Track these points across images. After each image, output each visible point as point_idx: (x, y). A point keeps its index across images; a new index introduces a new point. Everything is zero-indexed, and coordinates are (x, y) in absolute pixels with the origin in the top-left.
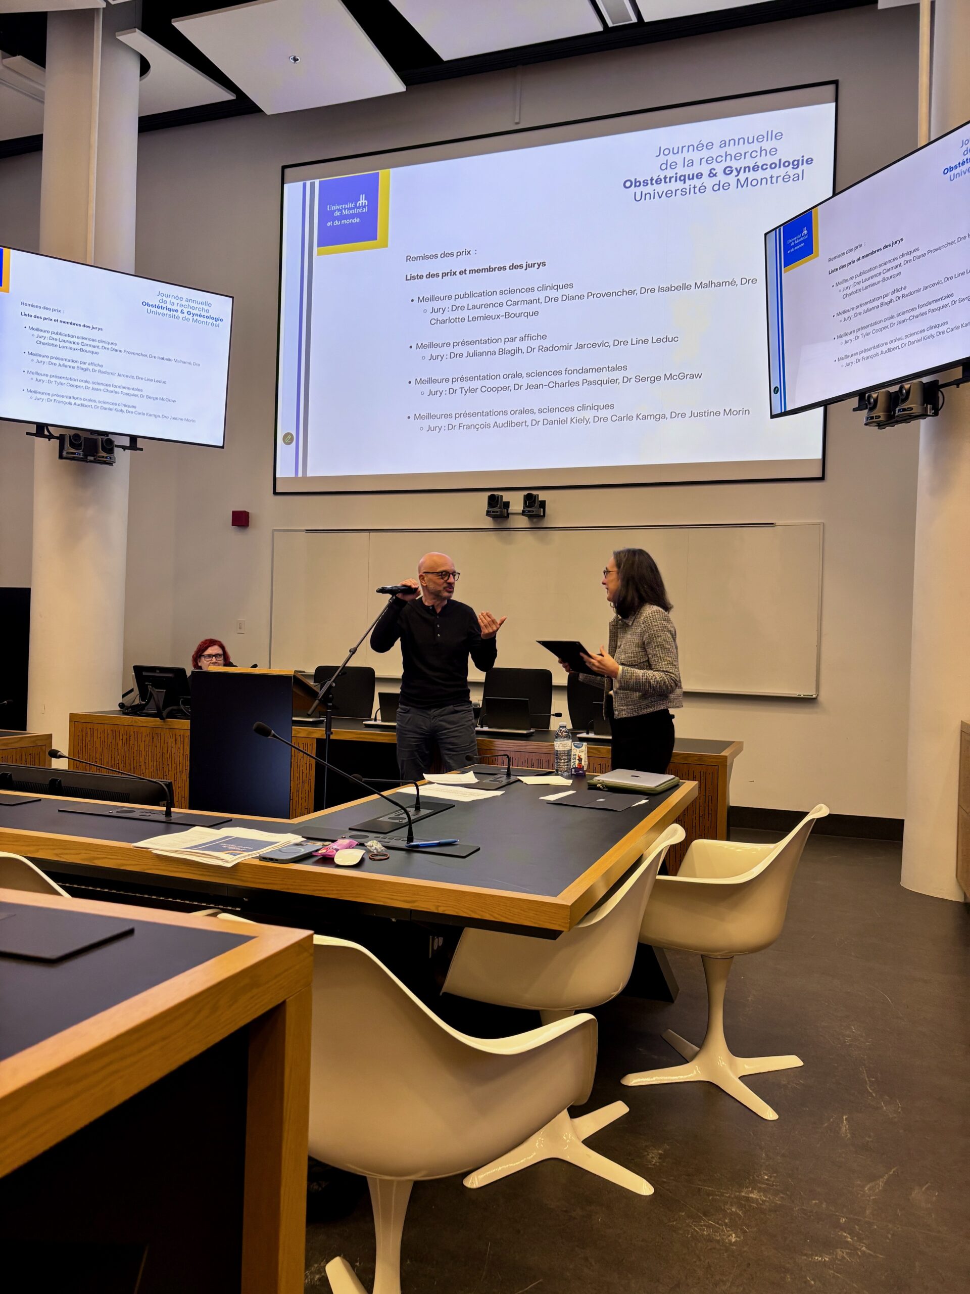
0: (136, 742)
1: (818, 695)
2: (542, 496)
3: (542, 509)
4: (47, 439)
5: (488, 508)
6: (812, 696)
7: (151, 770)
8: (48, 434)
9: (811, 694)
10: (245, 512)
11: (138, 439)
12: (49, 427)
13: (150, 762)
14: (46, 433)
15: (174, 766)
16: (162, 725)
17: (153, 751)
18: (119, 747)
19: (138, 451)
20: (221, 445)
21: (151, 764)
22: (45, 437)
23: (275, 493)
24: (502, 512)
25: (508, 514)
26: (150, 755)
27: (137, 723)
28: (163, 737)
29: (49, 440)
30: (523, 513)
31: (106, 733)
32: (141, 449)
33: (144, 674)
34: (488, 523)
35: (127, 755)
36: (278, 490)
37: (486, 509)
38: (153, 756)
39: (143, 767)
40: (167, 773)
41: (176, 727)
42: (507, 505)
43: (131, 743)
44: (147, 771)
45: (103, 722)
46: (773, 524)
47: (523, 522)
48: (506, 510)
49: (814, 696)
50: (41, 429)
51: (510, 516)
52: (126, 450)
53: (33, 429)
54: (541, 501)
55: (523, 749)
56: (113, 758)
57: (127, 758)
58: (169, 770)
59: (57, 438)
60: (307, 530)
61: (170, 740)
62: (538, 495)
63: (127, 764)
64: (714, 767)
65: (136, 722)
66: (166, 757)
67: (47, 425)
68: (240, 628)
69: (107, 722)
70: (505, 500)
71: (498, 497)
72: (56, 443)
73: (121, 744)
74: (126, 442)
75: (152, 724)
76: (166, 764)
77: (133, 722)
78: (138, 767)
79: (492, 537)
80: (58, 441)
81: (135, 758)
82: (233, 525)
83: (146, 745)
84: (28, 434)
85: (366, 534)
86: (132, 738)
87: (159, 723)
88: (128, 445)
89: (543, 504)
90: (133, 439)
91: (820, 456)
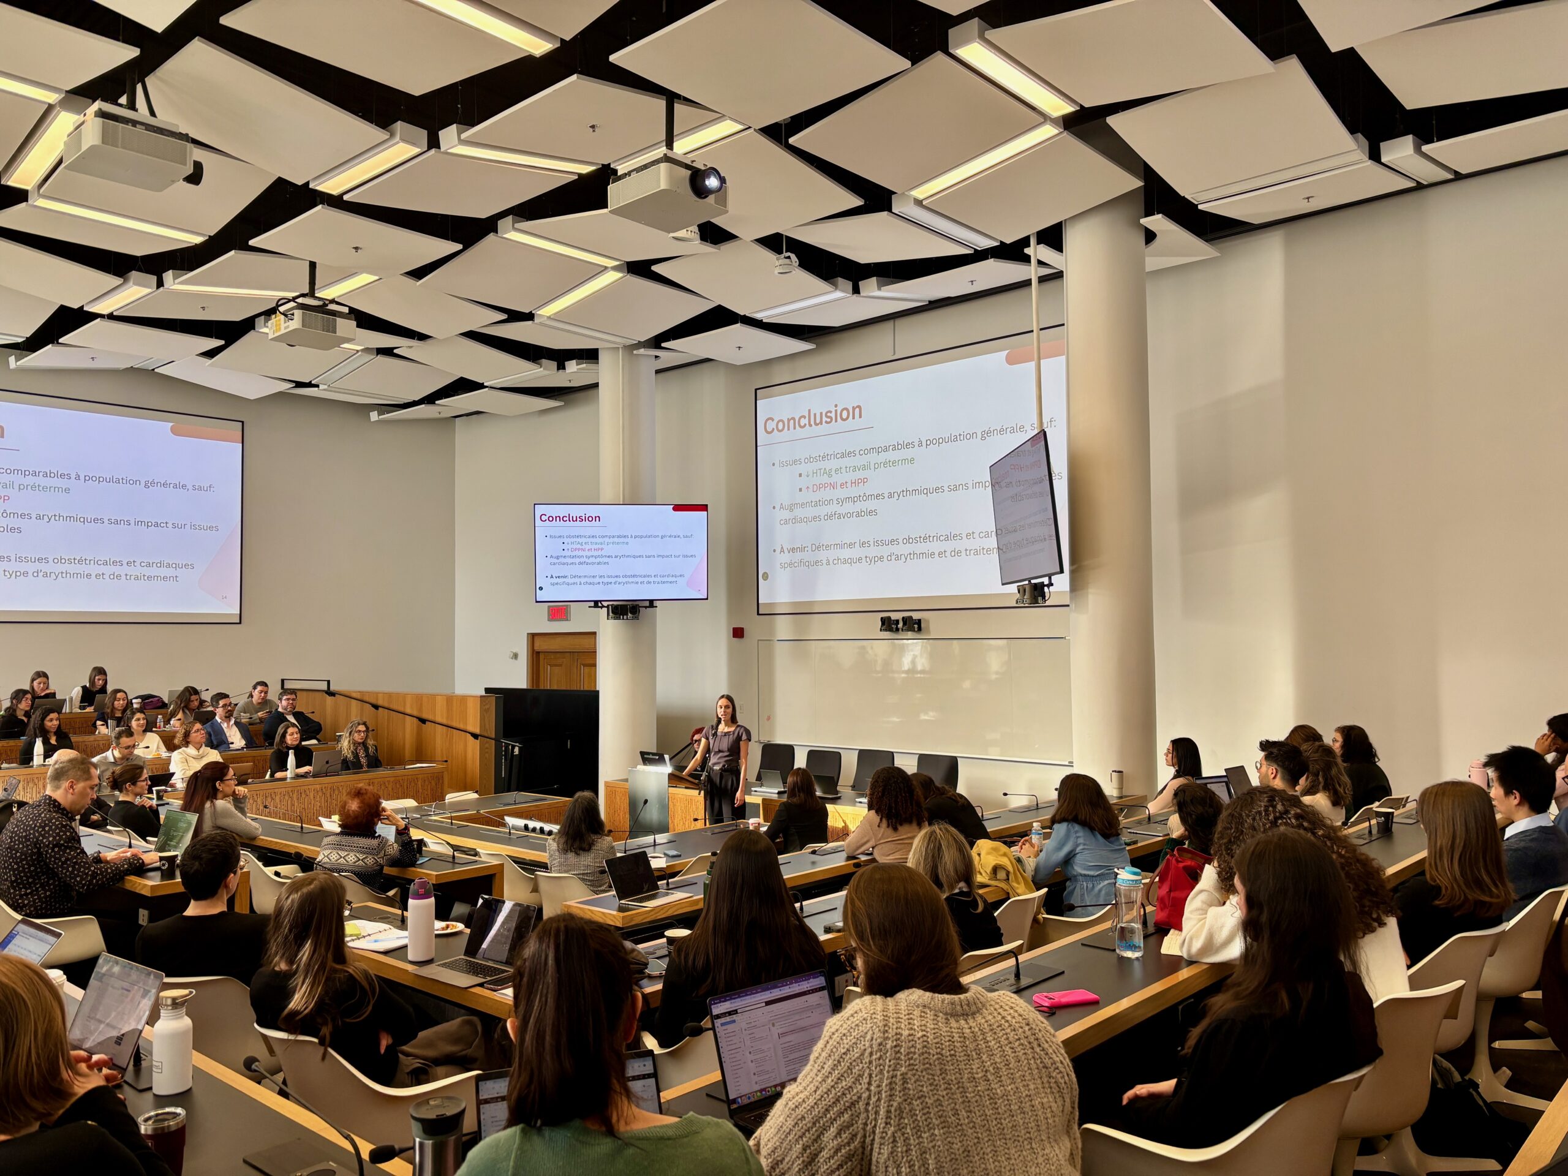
2: (916, 616)
3: (919, 626)
5: (883, 626)
8: (601, 605)
10: (741, 627)
19: (654, 608)
20: (707, 597)
23: (758, 614)
25: (897, 629)
29: (604, 609)
31: (622, 794)
34: (887, 634)
36: (761, 613)
42: (896, 622)
46: (1063, 638)
48: (895, 626)
50: (596, 604)
52: (646, 609)
53: (592, 604)
54: (913, 620)
60: (780, 640)
67: (601, 601)
70: (894, 619)
74: (647, 604)
80: (607, 608)
82: (734, 637)
84: (589, 607)
89: (918, 622)
90: (651, 602)
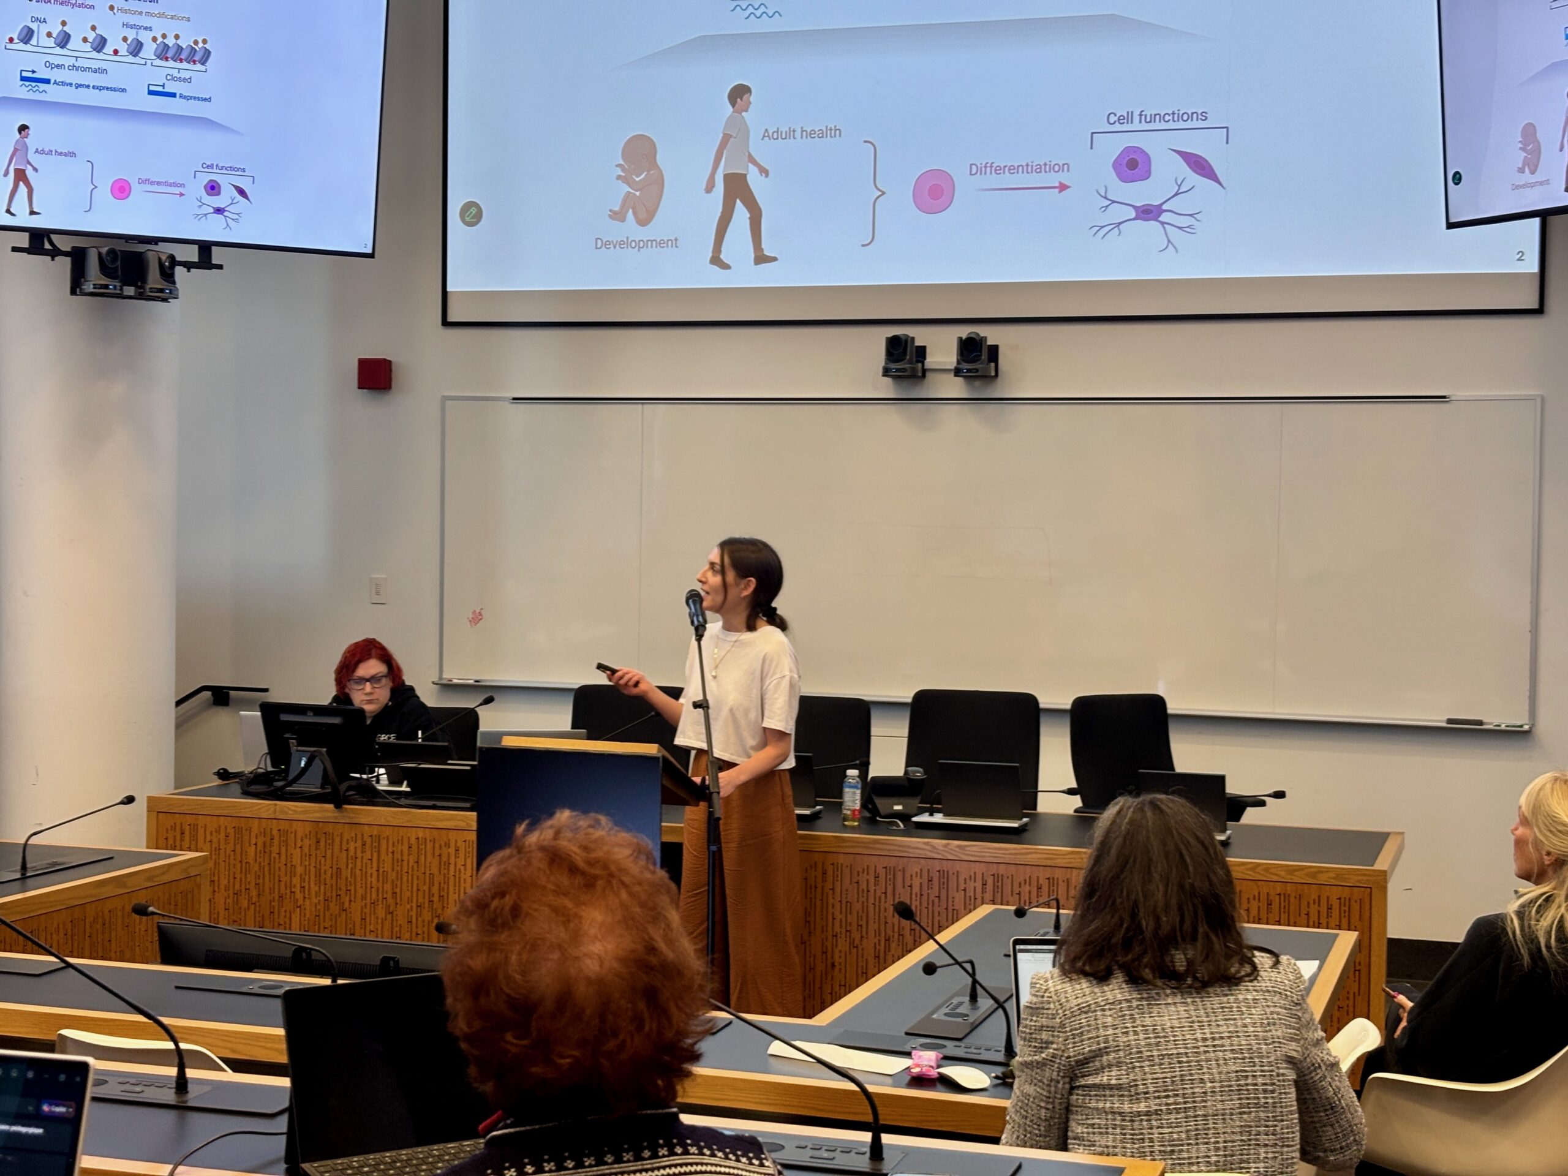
0: (283, 850)
1: (1533, 725)
2: (992, 335)
3: (993, 365)
4: (49, 258)
5: (886, 363)
6: (1521, 726)
7: (315, 901)
8: (50, 248)
9: (1519, 723)
10: (385, 360)
11: (214, 248)
12: (53, 236)
13: (312, 885)
14: (47, 246)
15: (360, 891)
16: (336, 818)
17: (318, 866)
18: (251, 860)
19: (214, 270)
20: (370, 251)
21: (314, 888)
22: (44, 252)
23: (446, 323)
24: (914, 370)
25: (924, 371)
26: (313, 869)
27: (287, 814)
28: (337, 840)
29: (53, 260)
30: (957, 372)
31: (223, 835)
32: (220, 267)
33: (285, 717)
34: (886, 388)
35: (267, 873)
36: (451, 319)
37: (883, 364)
38: (318, 875)
39: (299, 896)
40: (346, 905)
41: (363, 821)
42: (921, 352)
43: (275, 849)
44: (307, 902)
45: (217, 813)
46: (1444, 397)
47: (955, 387)
48: (920, 365)
49: (1526, 727)
50: (36, 241)
51: (928, 374)
52: (192, 270)
53: (24, 240)
54: (990, 346)
55: (1022, 859)
56: (238, 880)
57: (267, 880)
58: (350, 901)
59: (66, 254)
60: (514, 399)
61: (352, 845)
62: (986, 338)
63: (267, 890)
64: (1363, 889)
65: (282, 812)
66: (344, 877)
67: (50, 232)
68: (378, 593)
69: (225, 812)
70: (918, 343)
71: (906, 341)
72: (65, 263)
73: (253, 854)
74: (192, 254)
75: (316, 816)
76: (344, 888)
77: (277, 814)
78: (288, 896)
79: (892, 415)
80: (68, 260)
81: (283, 879)
82: (361, 386)
83: (304, 854)
84: (15, 249)
85: (637, 408)
86: (276, 842)
87: (329, 814)
88: (195, 258)
89: (994, 351)
90: (205, 248)
91: (1535, 269)
